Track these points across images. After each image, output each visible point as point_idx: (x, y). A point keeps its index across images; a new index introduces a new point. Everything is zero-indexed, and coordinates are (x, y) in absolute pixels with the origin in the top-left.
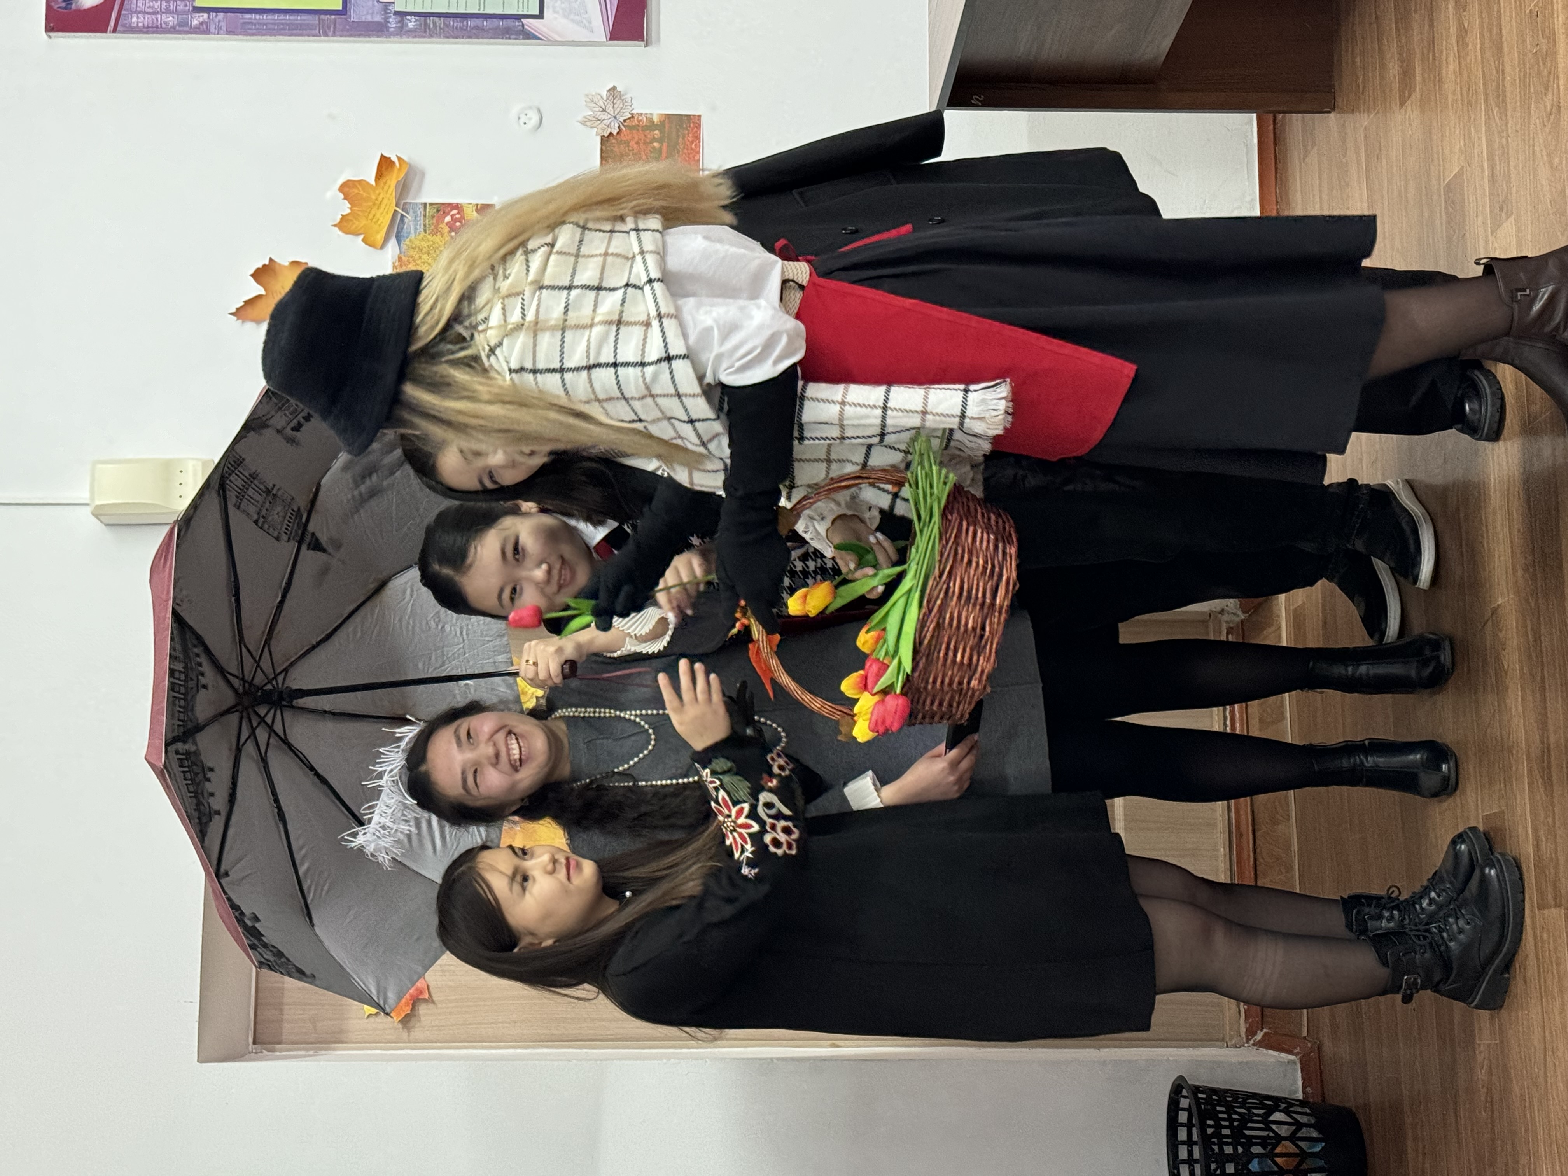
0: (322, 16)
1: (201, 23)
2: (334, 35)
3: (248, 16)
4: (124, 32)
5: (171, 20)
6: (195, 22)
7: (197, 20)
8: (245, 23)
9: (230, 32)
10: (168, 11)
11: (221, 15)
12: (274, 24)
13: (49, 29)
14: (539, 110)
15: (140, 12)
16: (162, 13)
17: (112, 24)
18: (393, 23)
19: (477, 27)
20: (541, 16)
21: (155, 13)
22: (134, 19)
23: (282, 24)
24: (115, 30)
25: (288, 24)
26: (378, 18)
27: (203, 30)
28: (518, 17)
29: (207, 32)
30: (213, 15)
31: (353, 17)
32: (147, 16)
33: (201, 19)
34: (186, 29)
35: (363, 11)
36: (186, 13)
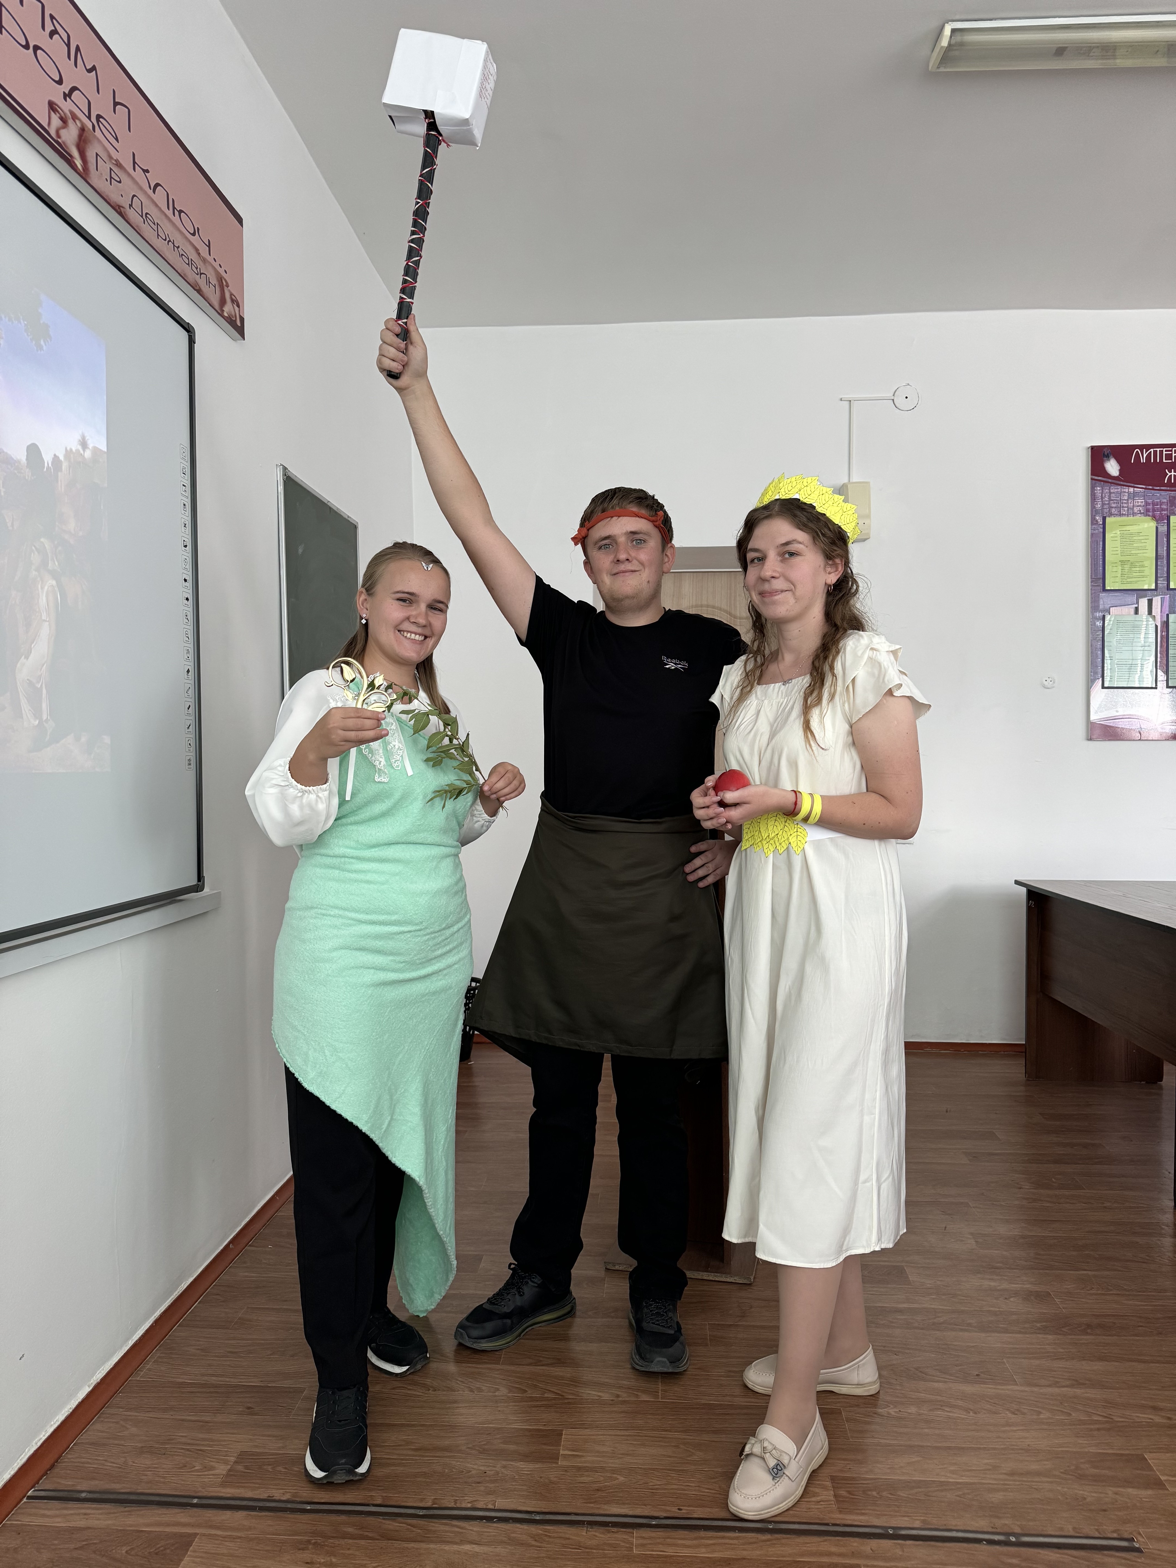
0: (1101, 581)
1: (1097, 521)
2: (1092, 586)
3: (1101, 543)
4: (1091, 484)
5: (1099, 506)
6: (1097, 518)
7: (1099, 519)
8: (1097, 542)
9: (1092, 534)
10: (1103, 504)
11: (1101, 530)
12: (1097, 556)
13: (1093, 448)
14: (1053, 687)
15: (1102, 491)
16: (1102, 501)
17: (1096, 478)
18: (1099, 614)
20: (1103, 687)
21: (1102, 498)
22: (1098, 488)
23: (1097, 560)
24: (1092, 479)
25: (1097, 563)
26: (1101, 607)
27: (1093, 521)
28: (1102, 677)
29: (1092, 524)
30: (1102, 526)
31: (1102, 595)
32: (1100, 494)
33: (1099, 521)
34: (1094, 513)
35: (1105, 600)
36: (1103, 514)
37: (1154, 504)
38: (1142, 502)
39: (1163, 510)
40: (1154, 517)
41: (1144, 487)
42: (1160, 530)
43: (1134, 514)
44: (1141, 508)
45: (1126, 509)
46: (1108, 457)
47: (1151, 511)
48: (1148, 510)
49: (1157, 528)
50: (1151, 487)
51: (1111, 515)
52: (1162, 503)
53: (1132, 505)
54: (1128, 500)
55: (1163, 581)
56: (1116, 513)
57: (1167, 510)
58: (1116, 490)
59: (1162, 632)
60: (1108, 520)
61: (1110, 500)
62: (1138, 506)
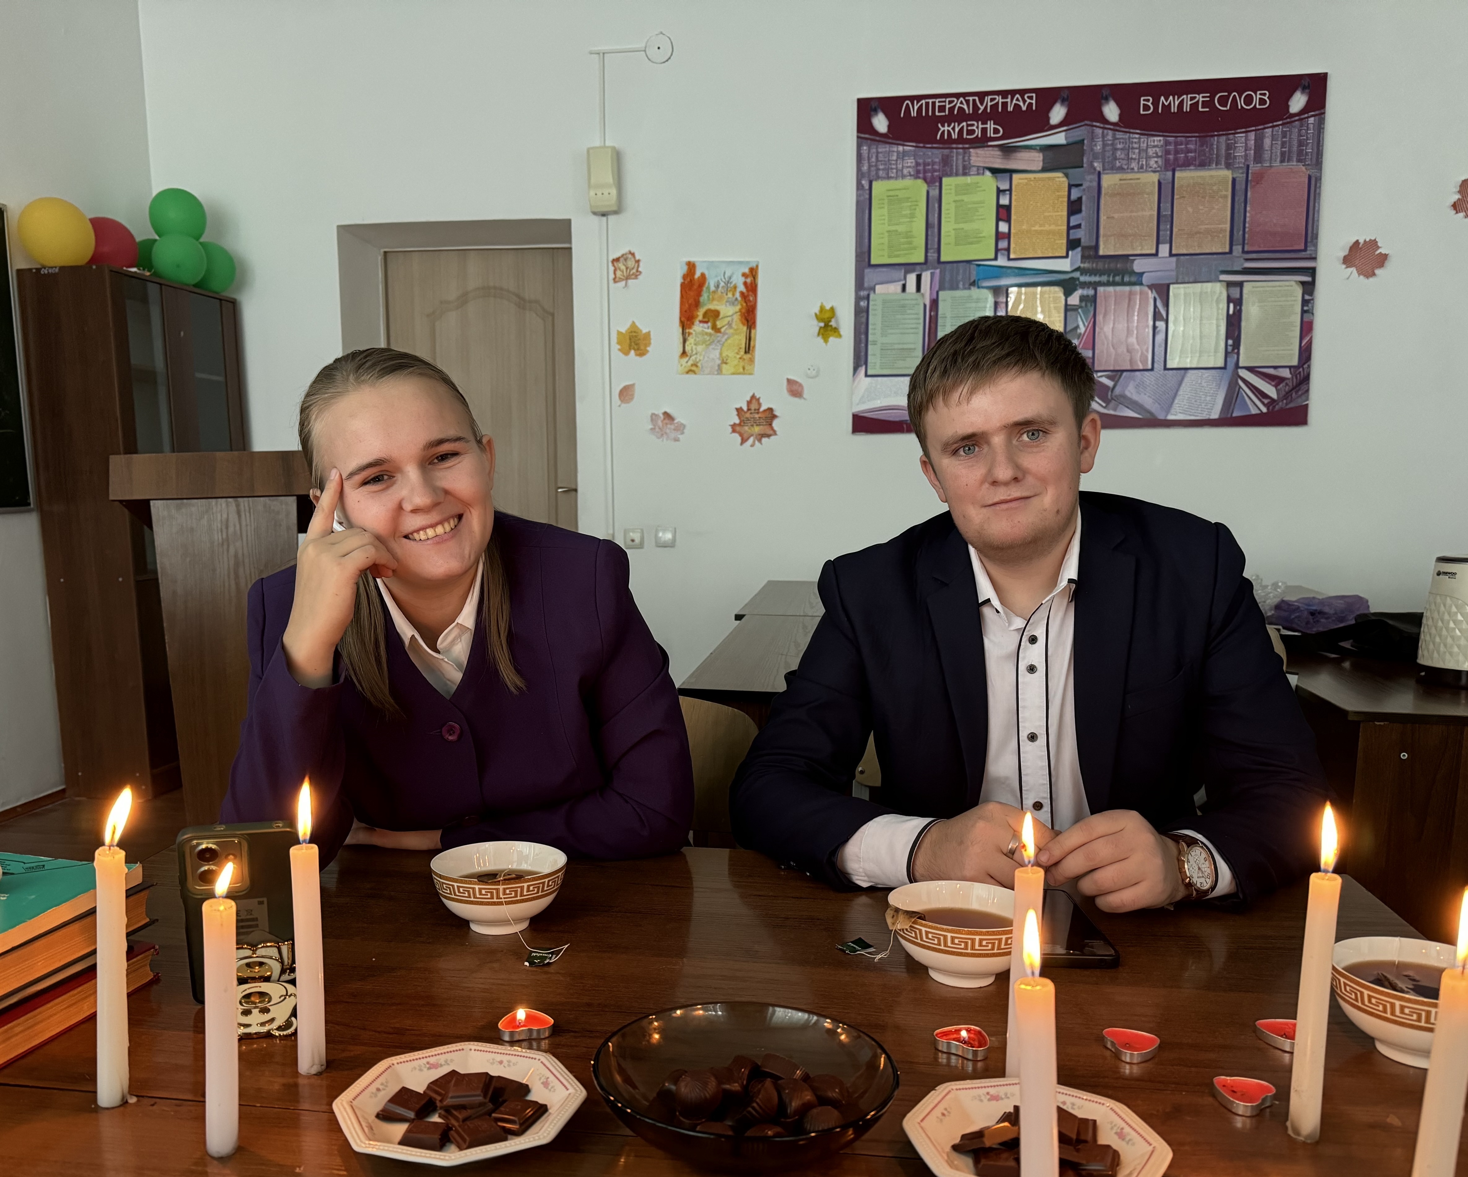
0: (867, 253)
1: (863, 186)
2: (858, 260)
3: (867, 212)
4: (858, 142)
5: (865, 168)
6: (863, 182)
7: (865, 183)
8: (863, 210)
10: (870, 166)
11: (867, 196)
12: (861, 226)
13: (862, 100)
14: (816, 377)
15: (870, 151)
16: (869, 163)
17: (863, 135)
18: (863, 293)
19: (860, 341)
20: (866, 375)
21: (869, 159)
22: (865, 148)
23: (860, 231)
24: (858, 137)
25: (861, 234)
26: (866, 285)
27: (859, 186)
28: (866, 363)
29: (858, 189)
30: (868, 192)
31: (867, 271)
32: (867, 155)
33: (865, 185)
34: (860, 177)
35: (870, 276)
36: (869, 176)
37: (925, 164)
38: (912, 162)
39: (935, 171)
40: (925, 179)
41: (914, 144)
42: (931, 194)
43: (903, 177)
44: (911, 170)
45: (895, 171)
46: (875, 111)
47: (922, 173)
48: (918, 172)
49: (928, 192)
50: (921, 145)
51: (878, 178)
52: (933, 163)
53: (901, 166)
54: (897, 160)
55: (934, 253)
56: (884, 175)
57: (939, 171)
58: (884, 150)
59: (931, 311)
60: (874, 184)
61: (877, 160)
62: (908, 167)
